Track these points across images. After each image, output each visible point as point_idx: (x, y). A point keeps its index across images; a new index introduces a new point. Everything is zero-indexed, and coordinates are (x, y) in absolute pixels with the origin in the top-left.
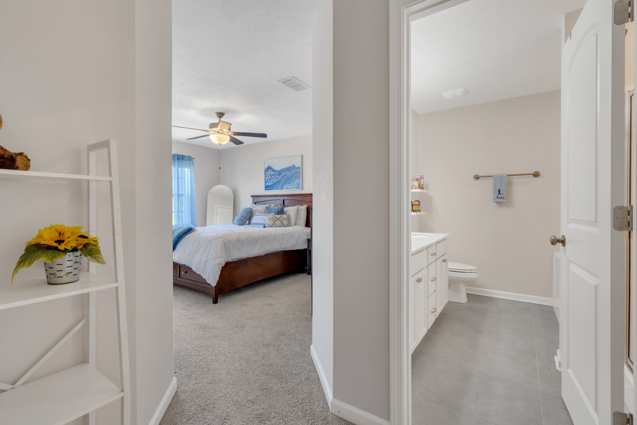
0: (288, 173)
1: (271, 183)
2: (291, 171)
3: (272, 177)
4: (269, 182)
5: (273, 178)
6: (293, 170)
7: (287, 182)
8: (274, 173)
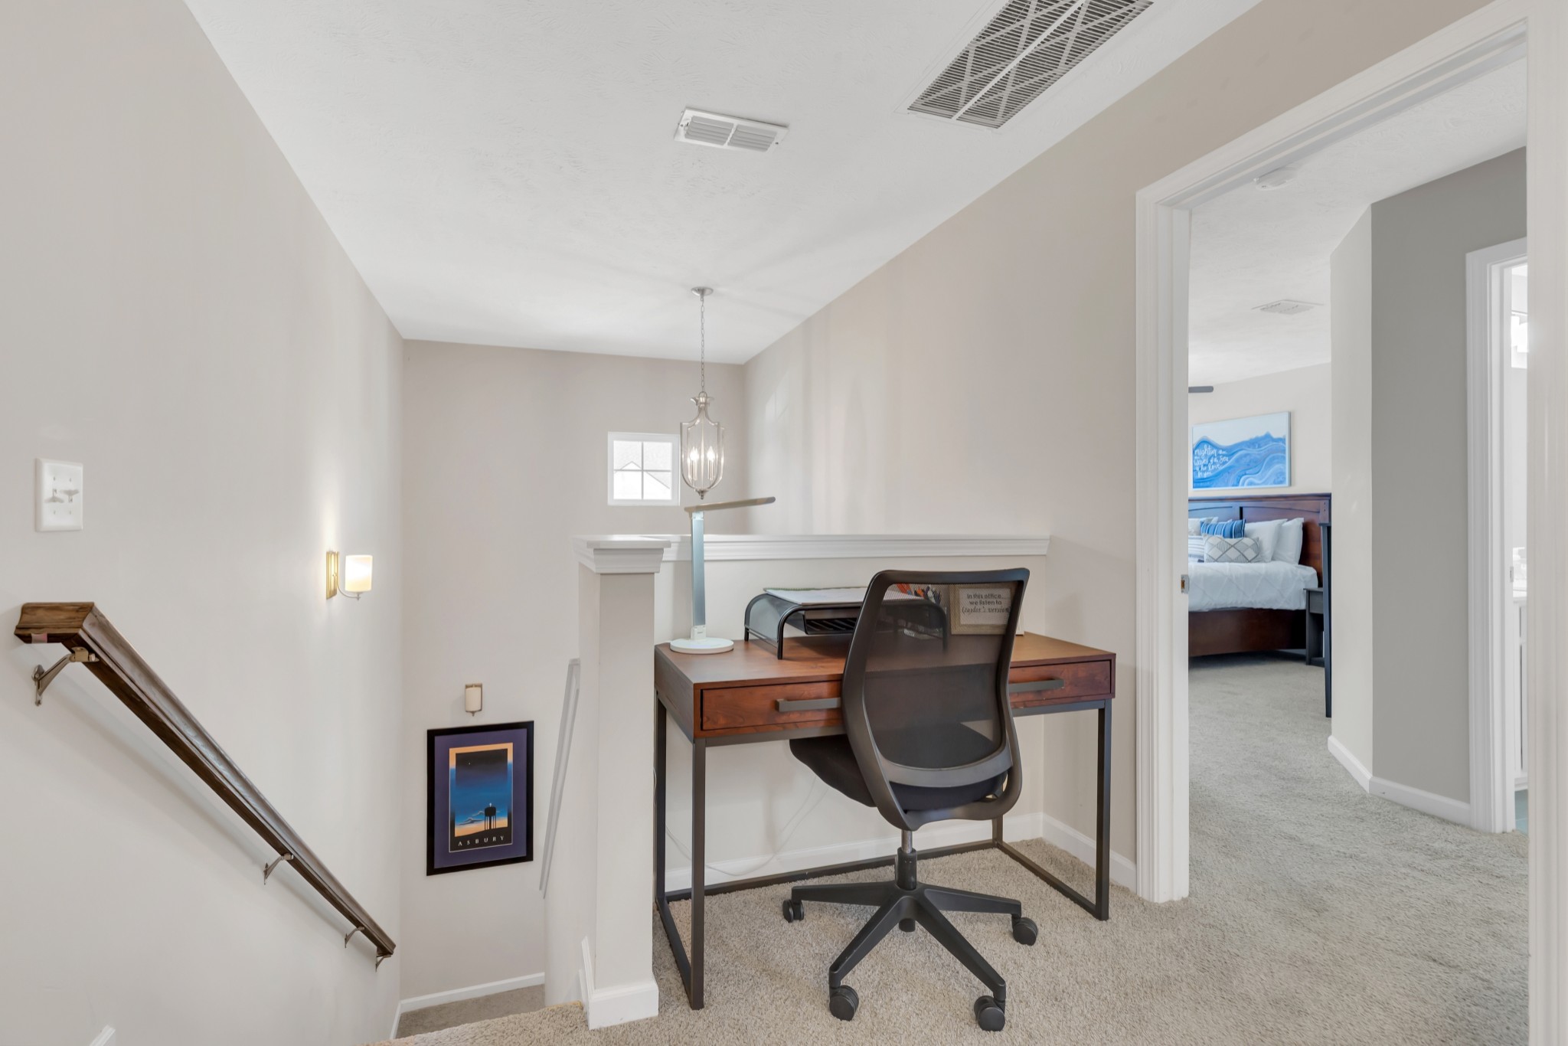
0: (1251, 451)
1: (1208, 473)
2: (1259, 447)
3: (1212, 461)
4: (1204, 472)
5: (1214, 463)
6: (1266, 445)
7: (1251, 470)
8: (1217, 452)
